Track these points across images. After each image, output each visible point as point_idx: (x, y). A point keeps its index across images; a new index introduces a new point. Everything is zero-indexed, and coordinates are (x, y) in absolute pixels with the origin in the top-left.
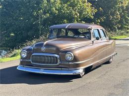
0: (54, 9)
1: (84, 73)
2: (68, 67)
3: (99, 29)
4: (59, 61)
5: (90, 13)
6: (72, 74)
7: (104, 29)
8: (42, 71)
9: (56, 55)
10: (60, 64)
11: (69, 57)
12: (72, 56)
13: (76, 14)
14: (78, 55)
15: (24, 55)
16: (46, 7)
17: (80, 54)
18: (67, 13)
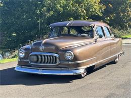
0: (58, 6)
1: (85, 74)
2: (67, 67)
3: (103, 27)
4: (58, 60)
5: (97, 10)
6: (72, 74)
7: (109, 27)
8: (40, 72)
9: (55, 55)
10: (59, 64)
11: (69, 56)
12: (72, 55)
13: (83, 12)
14: (79, 54)
15: (22, 55)
16: (49, 4)
17: (81, 53)
18: (73, 10)
